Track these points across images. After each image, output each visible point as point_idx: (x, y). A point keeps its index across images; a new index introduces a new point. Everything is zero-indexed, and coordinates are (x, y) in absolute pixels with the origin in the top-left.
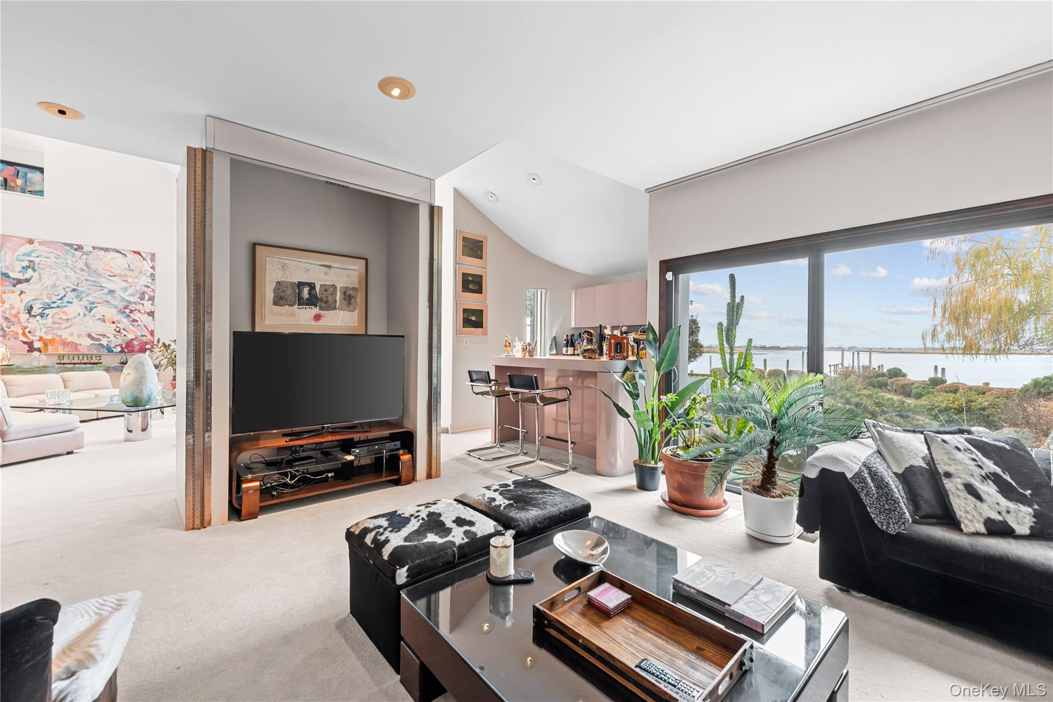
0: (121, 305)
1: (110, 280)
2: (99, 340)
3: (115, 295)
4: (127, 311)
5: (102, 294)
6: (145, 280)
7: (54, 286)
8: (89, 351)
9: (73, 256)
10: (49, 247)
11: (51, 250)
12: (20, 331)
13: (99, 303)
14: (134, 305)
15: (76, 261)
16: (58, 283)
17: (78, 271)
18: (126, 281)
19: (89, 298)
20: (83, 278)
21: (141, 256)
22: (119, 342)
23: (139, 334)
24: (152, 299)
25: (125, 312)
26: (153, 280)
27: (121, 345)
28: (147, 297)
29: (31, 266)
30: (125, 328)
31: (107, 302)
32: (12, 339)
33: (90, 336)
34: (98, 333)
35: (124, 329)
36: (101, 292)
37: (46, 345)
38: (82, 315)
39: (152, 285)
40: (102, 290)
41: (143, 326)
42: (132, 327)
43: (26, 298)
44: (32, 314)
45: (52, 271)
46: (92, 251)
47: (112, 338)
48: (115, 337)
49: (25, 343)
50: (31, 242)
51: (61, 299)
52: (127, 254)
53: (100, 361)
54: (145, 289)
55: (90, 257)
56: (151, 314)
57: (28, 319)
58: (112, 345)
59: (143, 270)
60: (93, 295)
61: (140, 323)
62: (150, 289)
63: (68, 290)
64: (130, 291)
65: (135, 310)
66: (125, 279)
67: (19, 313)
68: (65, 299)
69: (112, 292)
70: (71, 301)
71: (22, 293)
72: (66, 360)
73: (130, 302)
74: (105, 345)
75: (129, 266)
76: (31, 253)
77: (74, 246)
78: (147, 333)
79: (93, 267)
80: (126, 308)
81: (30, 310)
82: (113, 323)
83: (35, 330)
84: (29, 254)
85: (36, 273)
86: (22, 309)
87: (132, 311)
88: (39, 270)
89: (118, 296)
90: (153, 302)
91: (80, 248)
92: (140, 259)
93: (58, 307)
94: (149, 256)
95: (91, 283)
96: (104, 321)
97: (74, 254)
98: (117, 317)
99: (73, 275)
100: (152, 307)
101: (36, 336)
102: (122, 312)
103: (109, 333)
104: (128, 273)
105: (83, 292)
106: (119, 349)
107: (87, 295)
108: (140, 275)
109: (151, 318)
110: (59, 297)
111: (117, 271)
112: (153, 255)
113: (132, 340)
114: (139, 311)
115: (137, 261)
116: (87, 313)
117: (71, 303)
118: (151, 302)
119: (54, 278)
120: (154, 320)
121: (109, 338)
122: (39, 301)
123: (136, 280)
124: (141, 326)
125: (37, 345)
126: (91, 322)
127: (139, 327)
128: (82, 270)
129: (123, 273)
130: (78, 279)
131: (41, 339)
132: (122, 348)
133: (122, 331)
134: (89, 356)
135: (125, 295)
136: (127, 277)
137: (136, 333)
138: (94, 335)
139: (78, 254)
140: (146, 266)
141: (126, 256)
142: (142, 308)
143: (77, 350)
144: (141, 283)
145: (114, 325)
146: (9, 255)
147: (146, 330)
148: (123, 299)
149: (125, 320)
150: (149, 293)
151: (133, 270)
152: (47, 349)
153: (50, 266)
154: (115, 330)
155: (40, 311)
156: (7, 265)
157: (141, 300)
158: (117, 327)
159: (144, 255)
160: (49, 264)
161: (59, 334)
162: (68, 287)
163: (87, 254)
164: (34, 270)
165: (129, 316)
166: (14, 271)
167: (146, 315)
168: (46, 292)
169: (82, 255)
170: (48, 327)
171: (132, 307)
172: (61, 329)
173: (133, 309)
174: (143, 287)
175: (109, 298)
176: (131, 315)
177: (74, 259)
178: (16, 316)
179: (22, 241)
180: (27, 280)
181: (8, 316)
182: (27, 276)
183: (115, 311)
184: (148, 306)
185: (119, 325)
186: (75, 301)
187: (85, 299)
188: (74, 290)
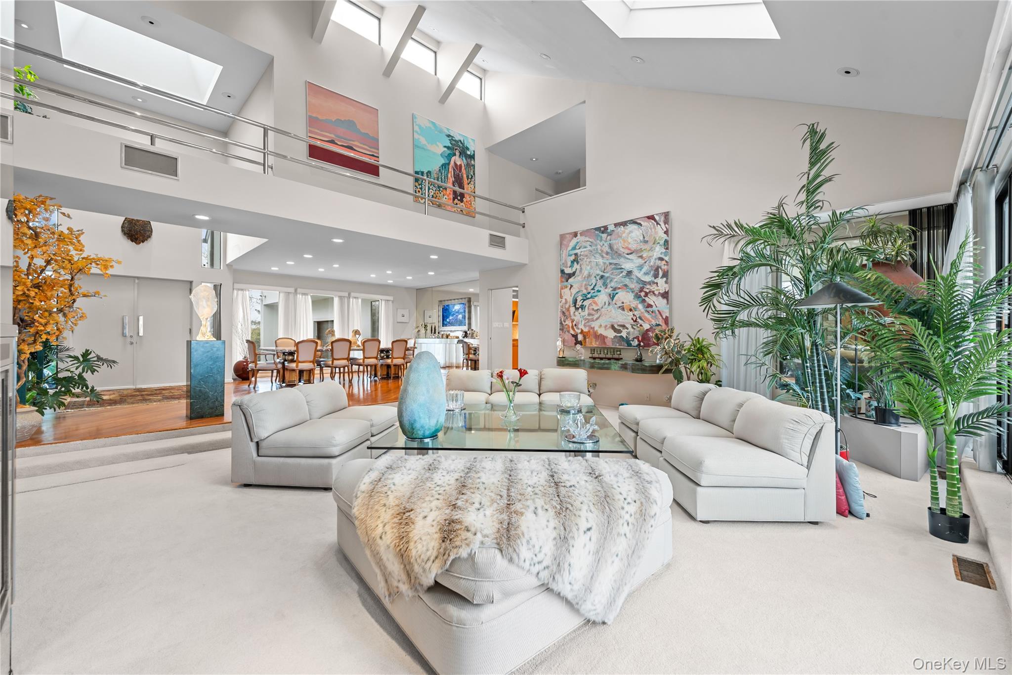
0: (638, 286)
1: (628, 259)
2: (619, 331)
3: (632, 277)
4: (643, 294)
5: (622, 277)
6: (659, 251)
7: (589, 276)
8: (613, 344)
9: (601, 240)
10: (586, 236)
11: (587, 239)
12: (571, 325)
13: (619, 288)
14: (648, 286)
15: (603, 245)
16: (592, 271)
17: (605, 255)
18: (641, 257)
19: (613, 284)
20: (607, 262)
21: (655, 220)
22: (636, 333)
23: (654, 323)
24: (666, 275)
25: (640, 297)
26: (667, 249)
27: (637, 338)
28: (661, 274)
29: (576, 261)
30: (641, 315)
31: (626, 285)
32: (567, 333)
33: (613, 327)
34: (619, 324)
35: (640, 318)
36: (621, 275)
37: (585, 338)
38: (607, 304)
39: (666, 256)
40: (622, 272)
41: (657, 312)
42: (646, 315)
43: (574, 291)
44: (577, 306)
45: (588, 260)
46: (615, 229)
47: (631, 329)
48: (632, 327)
49: (573, 336)
50: (575, 235)
51: (593, 289)
52: (642, 223)
53: (621, 356)
54: (659, 263)
55: (613, 236)
56: (665, 295)
57: (575, 312)
58: (631, 338)
59: (657, 238)
60: (616, 280)
61: (654, 308)
62: (664, 262)
63: (598, 278)
64: (644, 270)
65: (650, 292)
66: (640, 255)
67: (570, 306)
68: (596, 289)
69: (629, 273)
70: (600, 289)
71: (571, 286)
72: (596, 355)
73: (644, 283)
74: (625, 337)
75: (644, 238)
76: (576, 245)
77: (602, 229)
78: (661, 322)
79: (615, 247)
80: (641, 290)
81: (575, 302)
82: (631, 310)
83: (578, 323)
84: (574, 248)
85: (579, 265)
86: (571, 303)
87: (646, 294)
88: (581, 262)
89: (634, 277)
90: (667, 279)
91: (604, 230)
92: (654, 225)
93: (592, 297)
94: (663, 218)
95: (613, 266)
96: (623, 309)
97: (601, 237)
98: (635, 303)
99: (601, 261)
100: (666, 286)
101: (579, 329)
102: (637, 296)
103: (628, 323)
104: (643, 247)
105: (608, 277)
106: (636, 343)
107: (611, 281)
108: (655, 245)
109: (665, 301)
110: (592, 287)
111: (633, 246)
112: (666, 215)
113: (648, 330)
114: (653, 292)
115: (651, 229)
116: (610, 301)
117: (600, 291)
118: (665, 279)
119: (588, 268)
120: (668, 303)
121: (627, 329)
122: (580, 294)
123: (650, 254)
124: (655, 313)
125: (580, 338)
126: (613, 311)
127: (653, 314)
128: (607, 253)
129: (639, 248)
130: (605, 263)
131: (582, 332)
132: (638, 341)
133: (639, 320)
134: (612, 350)
135: (640, 275)
136: (642, 251)
137: (651, 321)
138: (616, 326)
139: (604, 236)
140: (660, 232)
141: (641, 225)
142: (656, 288)
143: (605, 343)
144: (655, 257)
145: (631, 313)
146: (565, 251)
147: (660, 318)
148: (639, 281)
149: (640, 306)
150: (663, 267)
151: (647, 242)
152: (585, 342)
153: (587, 256)
154: (632, 319)
155: (580, 304)
156: (563, 262)
157: (655, 278)
158: (634, 315)
159: (657, 218)
160: (586, 253)
161: (592, 326)
162: (598, 275)
163: (611, 235)
164: (578, 263)
165: (644, 301)
166: (566, 267)
167: (660, 297)
168: (584, 283)
169: (608, 236)
170: (586, 319)
171: (647, 288)
172: (593, 321)
173: (648, 291)
174: (657, 261)
175: (627, 281)
176: (646, 299)
177: (601, 244)
178: (568, 310)
179: (571, 236)
180: (574, 274)
181: (564, 310)
182: (574, 270)
183: (631, 296)
184: (661, 285)
185: (636, 313)
186: (602, 289)
187: (609, 286)
188: (602, 277)
